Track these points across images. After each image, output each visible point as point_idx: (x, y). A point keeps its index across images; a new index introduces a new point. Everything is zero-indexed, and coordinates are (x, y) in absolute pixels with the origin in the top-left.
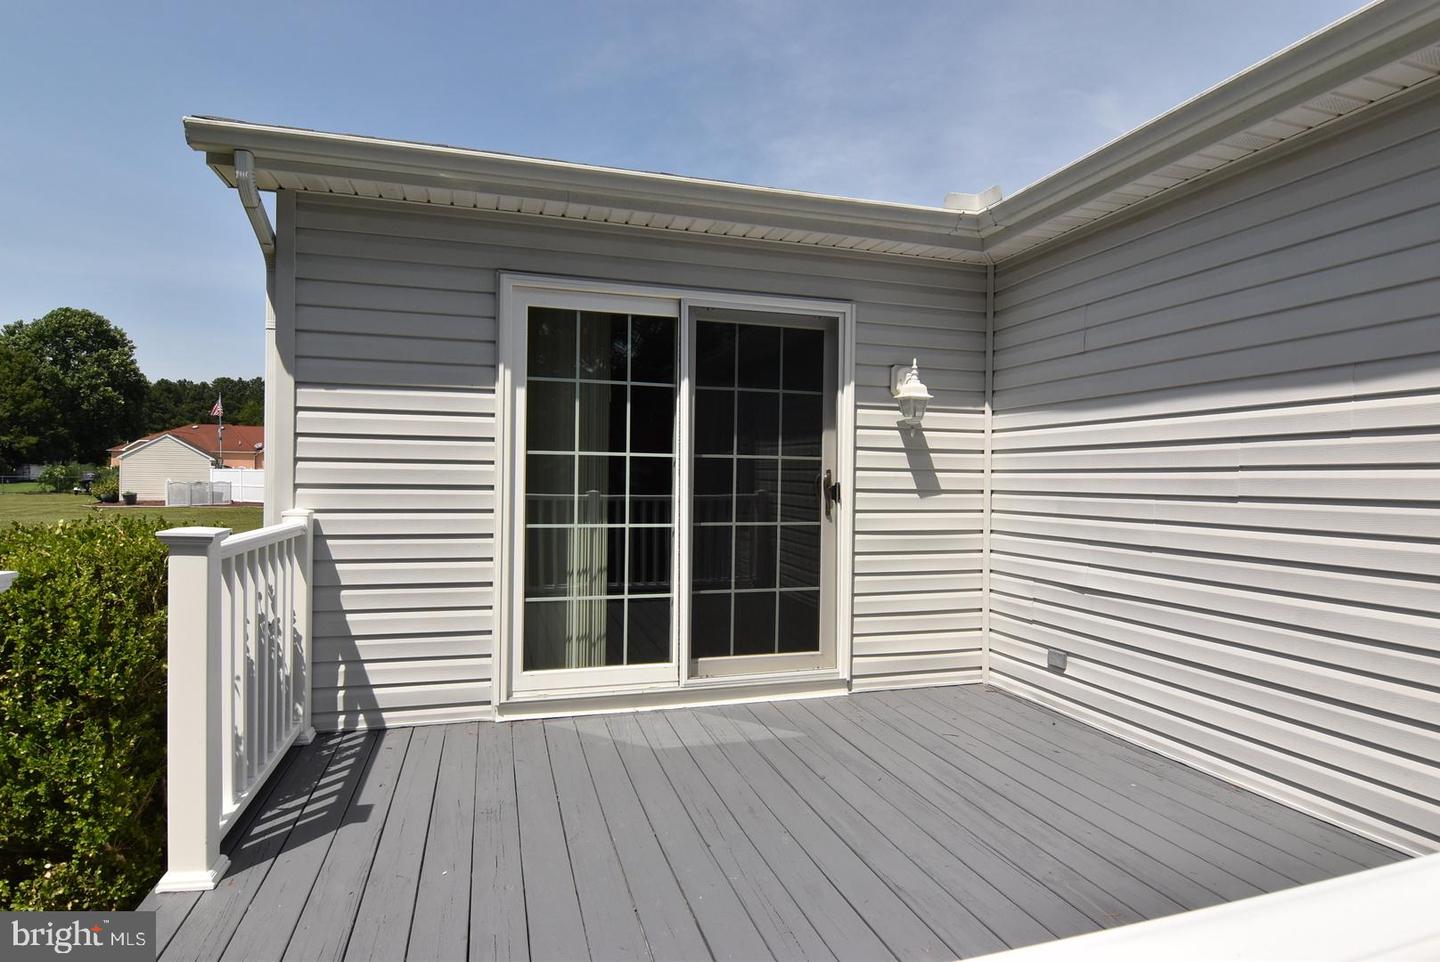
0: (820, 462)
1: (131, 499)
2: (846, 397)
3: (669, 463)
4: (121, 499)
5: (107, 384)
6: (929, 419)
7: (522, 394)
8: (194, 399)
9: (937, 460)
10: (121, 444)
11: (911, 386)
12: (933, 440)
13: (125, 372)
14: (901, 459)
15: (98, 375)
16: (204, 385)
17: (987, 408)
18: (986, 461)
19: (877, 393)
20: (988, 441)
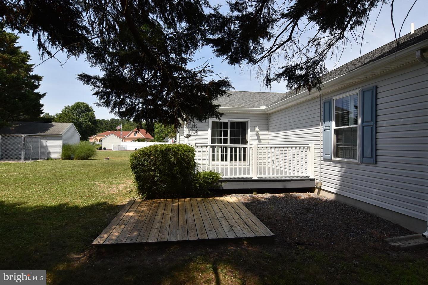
0: (246, 138)
1: (105, 149)
2: (249, 131)
3: (227, 138)
4: (102, 149)
5: (88, 121)
6: (260, 133)
7: (211, 131)
8: (106, 124)
9: (261, 138)
10: (92, 136)
11: (257, 129)
12: (260, 136)
13: (92, 118)
14: (256, 138)
15: (87, 119)
16: (108, 120)
17: (268, 132)
18: (268, 138)
19: (253, 130)
20: (268, 136)
